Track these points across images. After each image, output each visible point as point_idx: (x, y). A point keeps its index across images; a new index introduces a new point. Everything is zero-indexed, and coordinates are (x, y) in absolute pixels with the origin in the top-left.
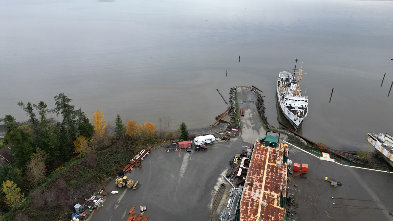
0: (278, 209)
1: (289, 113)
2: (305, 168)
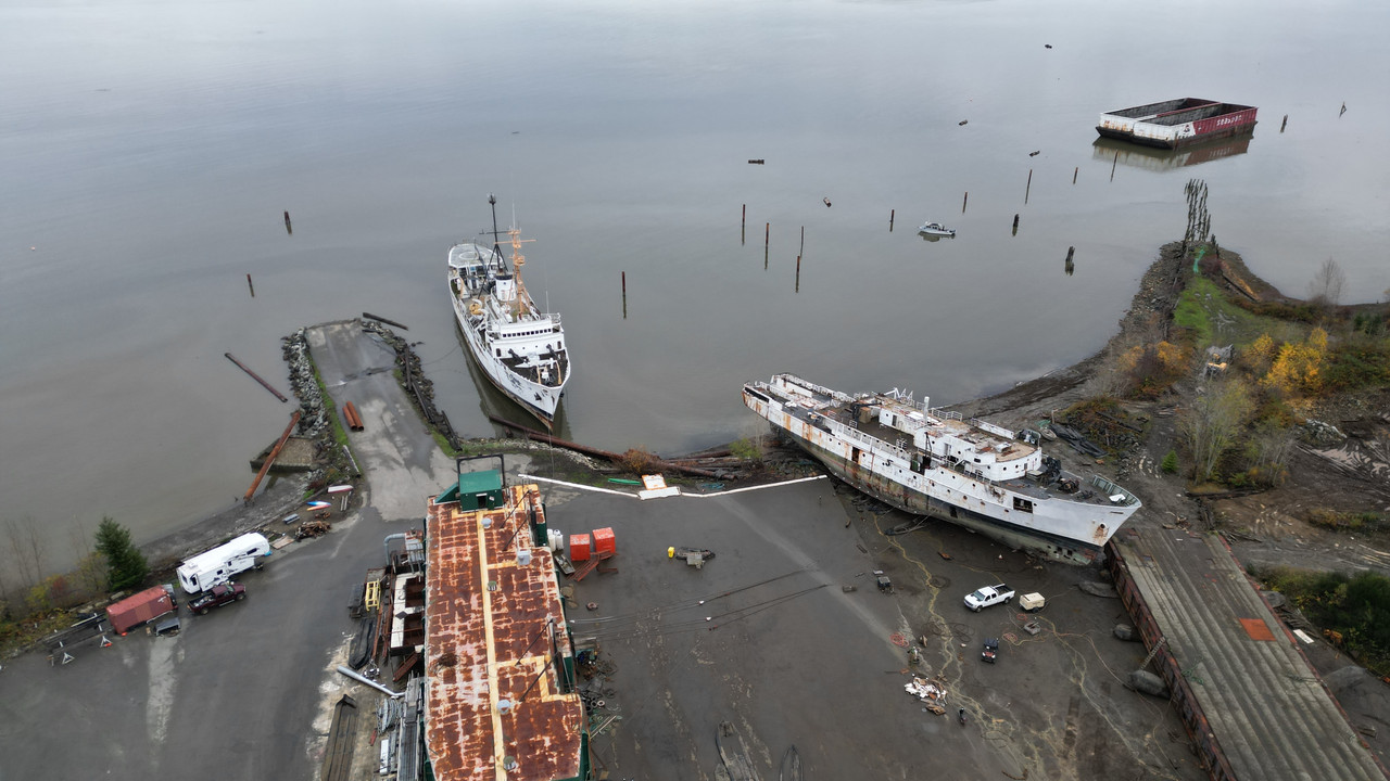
0: (558, 703)
1: (514, 381)
2: (605, 542)
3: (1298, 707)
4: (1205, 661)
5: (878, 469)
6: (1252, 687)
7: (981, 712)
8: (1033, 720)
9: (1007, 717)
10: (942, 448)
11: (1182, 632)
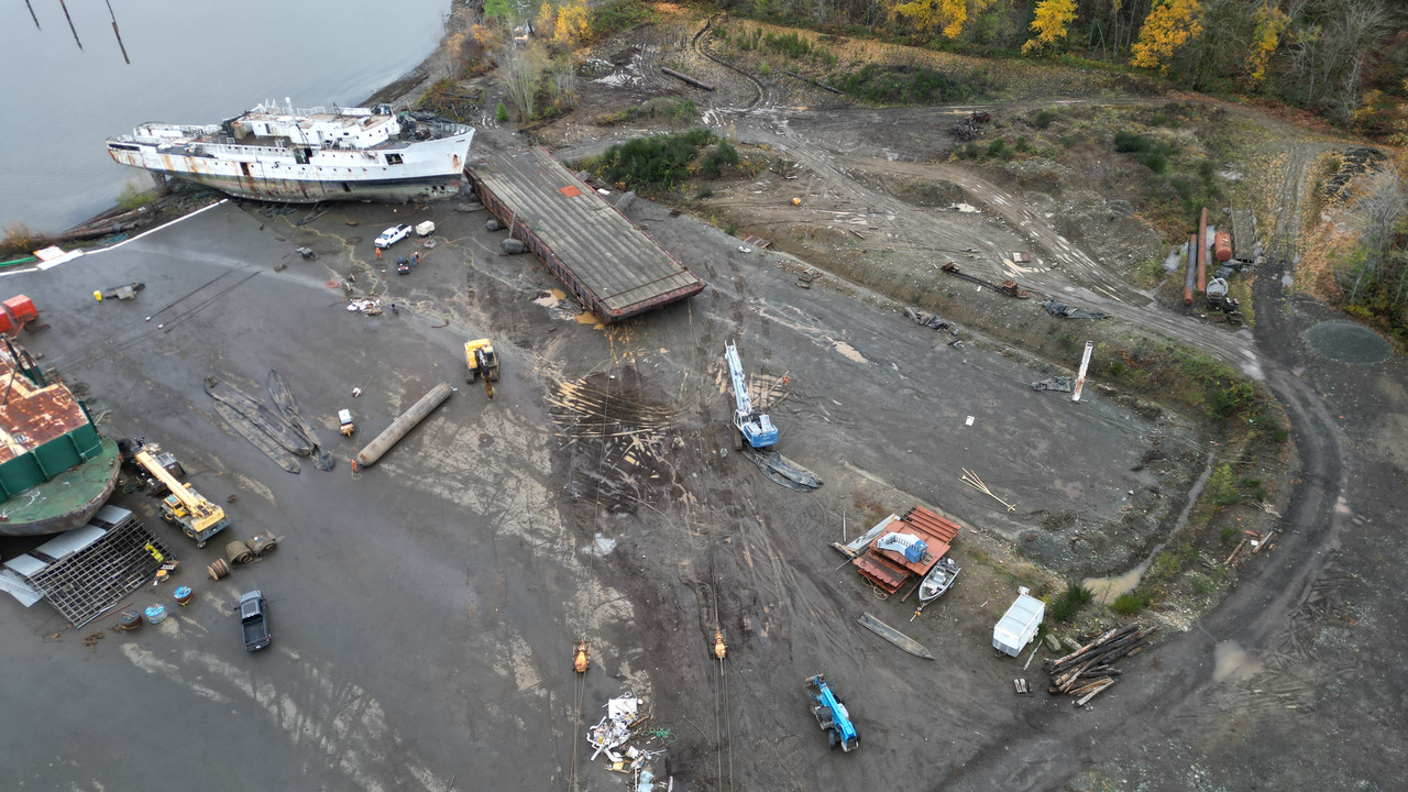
0: (43, 395)
3: (600, 223)
4: (543, 218)
5: (271, 174)
6: (572, 222)
7: (407, 303)
8: (444, 293)
9: (427, 298)
10: (316, 135)
11: (526, 207)
